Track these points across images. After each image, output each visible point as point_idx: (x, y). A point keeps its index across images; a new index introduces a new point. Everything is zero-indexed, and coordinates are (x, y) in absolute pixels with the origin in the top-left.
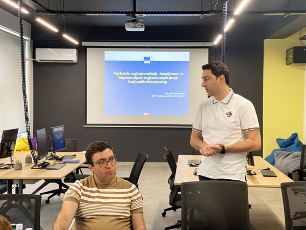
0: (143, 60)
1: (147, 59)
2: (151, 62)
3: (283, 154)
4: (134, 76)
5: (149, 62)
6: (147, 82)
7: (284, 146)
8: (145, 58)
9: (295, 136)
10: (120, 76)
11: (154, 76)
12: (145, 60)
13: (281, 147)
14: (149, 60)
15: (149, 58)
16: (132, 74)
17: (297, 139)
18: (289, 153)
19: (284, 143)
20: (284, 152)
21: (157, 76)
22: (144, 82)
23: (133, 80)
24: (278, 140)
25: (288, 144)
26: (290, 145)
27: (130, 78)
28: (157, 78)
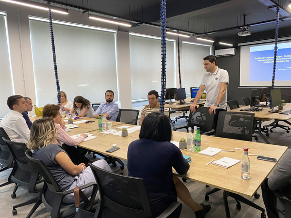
2: (278, 49)
10: (259, 59)
11: (280, 58)
16: (266, 58)
23: (266, 61)
27: (265, 60)
28: (282, 59)
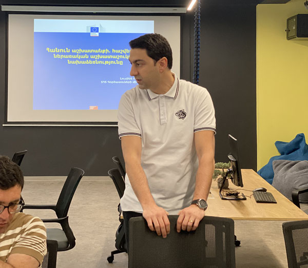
0: (90, 32)
1: (94, 29)
2: (99, 33)
3: (285, 164)
4: (75, 54)
5: (97, 34)
6: (94, 62)
7: (286, 152)
8: (92, 28)
9: (301, 138)
10: (56, 53)
11: (105, 54)
12: (91, 31)
13: (282, 154)
14: (98, 31)
15: (98, 28)
16: (73, 51)
17: (303, 141)
18: (293, 162)
19: (287, 147)
20: (287, 161)
21: (108, 54)
22: (90, 62)
23: (75, 60)
24: (278, 143)
25: (291, 149)
26: (294, 150)
27: (70, 56)
28: (109, 57)
